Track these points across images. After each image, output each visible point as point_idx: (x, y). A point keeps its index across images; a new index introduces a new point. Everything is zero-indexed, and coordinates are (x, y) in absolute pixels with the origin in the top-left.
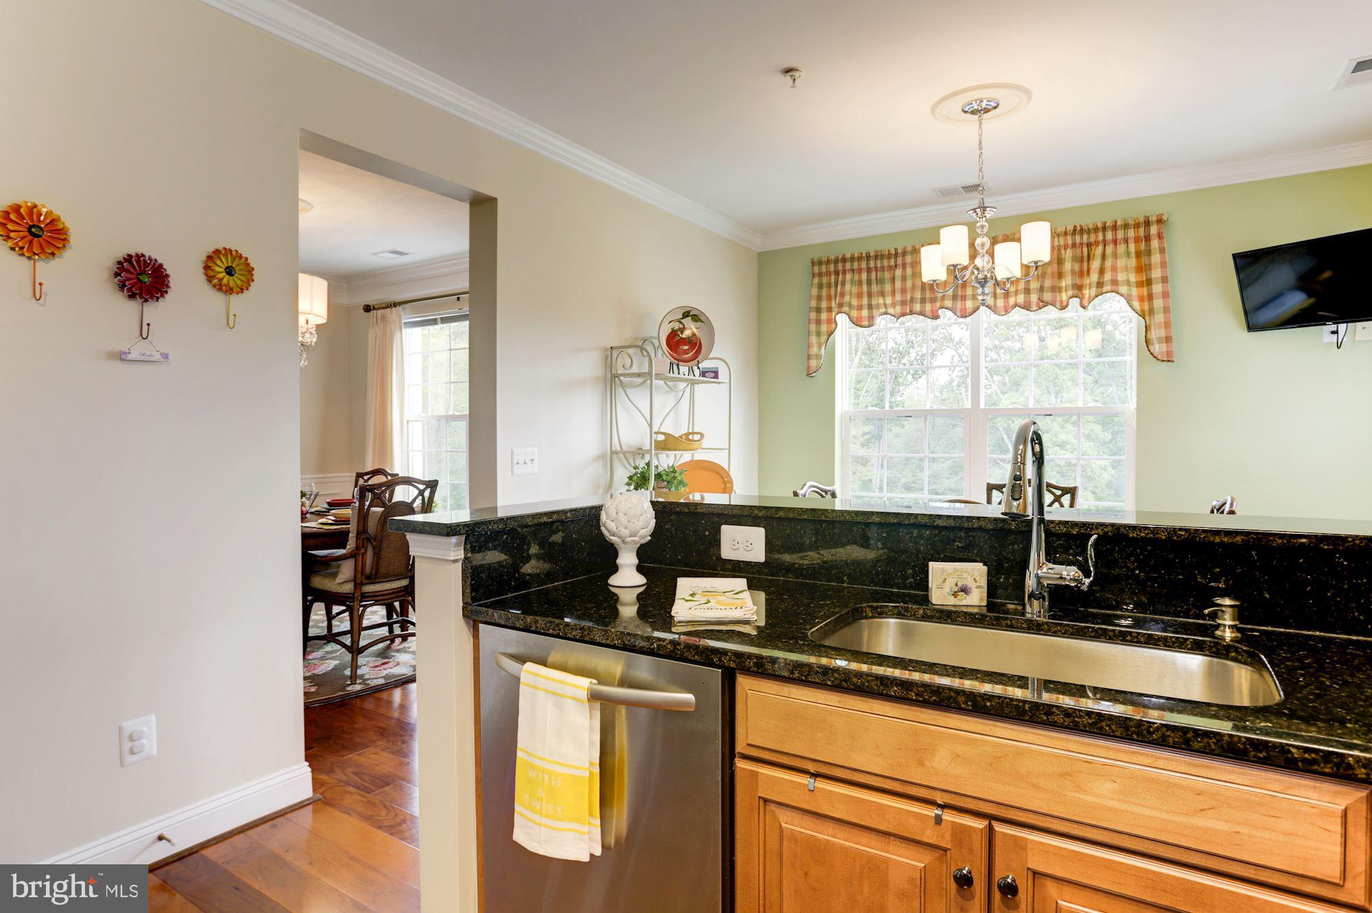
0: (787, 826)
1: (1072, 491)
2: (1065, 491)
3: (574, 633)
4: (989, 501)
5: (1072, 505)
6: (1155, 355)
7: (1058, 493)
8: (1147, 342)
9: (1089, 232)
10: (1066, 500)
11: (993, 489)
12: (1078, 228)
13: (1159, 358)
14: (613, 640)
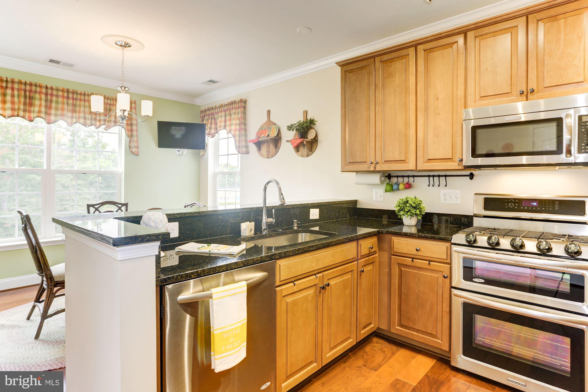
0: (288, 301)
1: (126, 205)
2: (123, 205)
3: (223, 269)
4: (89, 212)
5: (127, 210)
6: (133, 152)
7: (120, 206)
8: (130, 147)
9: (110, 100)
10: (123, 208)
11: (90, 206)
12: (106, 97)
13: (135, 153)
14: (240, 265)
